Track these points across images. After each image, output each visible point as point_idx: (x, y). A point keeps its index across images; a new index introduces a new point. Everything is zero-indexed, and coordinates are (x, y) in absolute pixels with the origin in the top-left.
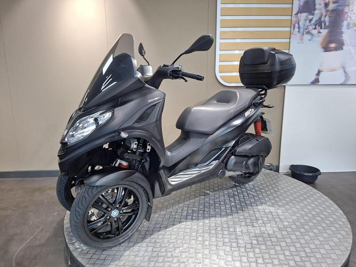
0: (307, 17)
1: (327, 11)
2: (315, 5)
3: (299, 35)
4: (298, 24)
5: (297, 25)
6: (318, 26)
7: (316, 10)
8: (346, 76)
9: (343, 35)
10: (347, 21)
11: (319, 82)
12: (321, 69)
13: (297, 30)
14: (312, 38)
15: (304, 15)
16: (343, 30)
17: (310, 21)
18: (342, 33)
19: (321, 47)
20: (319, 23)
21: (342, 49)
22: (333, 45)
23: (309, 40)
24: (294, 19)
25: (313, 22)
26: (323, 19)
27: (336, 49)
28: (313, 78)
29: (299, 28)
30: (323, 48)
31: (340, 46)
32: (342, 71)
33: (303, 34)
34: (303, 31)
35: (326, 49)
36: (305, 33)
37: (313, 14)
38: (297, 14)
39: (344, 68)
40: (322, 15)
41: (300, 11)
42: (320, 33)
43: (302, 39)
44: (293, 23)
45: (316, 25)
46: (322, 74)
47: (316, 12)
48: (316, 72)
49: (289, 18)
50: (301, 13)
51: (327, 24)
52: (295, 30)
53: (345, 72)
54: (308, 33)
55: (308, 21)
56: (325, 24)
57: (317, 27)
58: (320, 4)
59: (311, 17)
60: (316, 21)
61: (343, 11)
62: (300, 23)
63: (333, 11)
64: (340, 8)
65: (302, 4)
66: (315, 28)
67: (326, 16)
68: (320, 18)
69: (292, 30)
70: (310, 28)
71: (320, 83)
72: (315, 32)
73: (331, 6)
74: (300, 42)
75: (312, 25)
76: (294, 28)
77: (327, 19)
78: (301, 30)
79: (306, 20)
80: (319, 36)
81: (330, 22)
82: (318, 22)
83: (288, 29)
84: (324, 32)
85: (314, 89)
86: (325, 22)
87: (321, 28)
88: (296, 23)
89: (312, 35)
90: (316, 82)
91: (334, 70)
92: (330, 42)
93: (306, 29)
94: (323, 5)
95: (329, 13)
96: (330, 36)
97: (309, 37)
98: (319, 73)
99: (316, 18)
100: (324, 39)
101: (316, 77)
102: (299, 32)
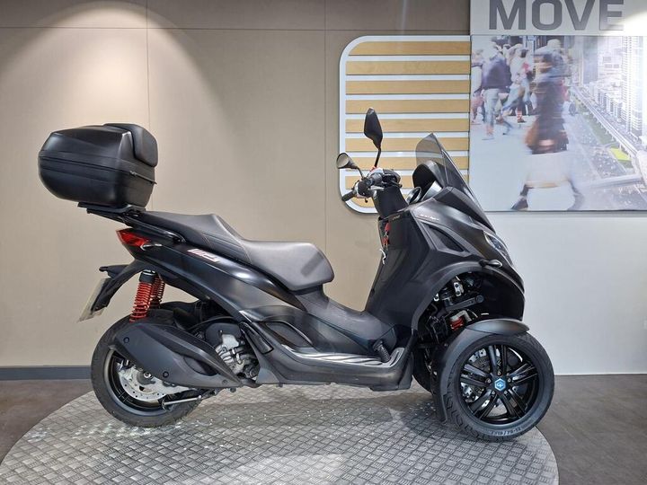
0: (497, 95)
1: (532, 85)
2: (510, 75)
3: (484, 125)
4: (483, 106)
5: (480, 109)
6: (519, 110)
7: (513, 84)
8: (576, 196)
10: (570, 101)
11: (527, 206)
12: (529, 183)
13: (480, 117)
14: (508, 130)
15: (491, 93)
17: (503, 101)
18: (562, 121)
19: (526, 145)
20: (520, 106)
22: (547, 143)
23: (504, 134)
24: (474, 99)
25: (509, 103)
26: (525, 98)
27: (554, 149)
29: (484, 113)
30: (530, 147)
31: (560, 144)
32: (569, 186)
33: (492, 124)
34: (492, 118)
35: (536, 149)
36: (495, 122)
37: (508, 91)
38: (480, 90)
39: (571, 182)
40: (523, 92)
42: (523, 122)
43: (490, 133)
44: (472, 105)
45: (513, 108)
46: (531, 193)
47: (513, 87)
48: (522, 189)
49: (466, 97)
50: (486, 88)
51: (534, 107)
52: (477, 117)
53: (574, 189)
54: (502, 122)
55: (499, 102)
56: (530, 107)
57: (516, 112)
58: (519, 74)
59: (503, 95)
60: (514, 102)
61: (560, 84)
62: (485, 106)
63: (542, 85)
64: (555, 80)
65: (486, 74)
66: (513, 114)
67: (531, 93)
68: (521, 97)
69: (472, 118)
70: (505, 113)
71: (529, 209)
72: (513, 120)
73: (539, 78)
74: (486, 136)
75: (506, 108)
76: (475, 114)
77: (533, 99)
78: (489, 117)
79: (495, 101)
81: (538, 103)
82: (518, 103)
83: (465, 116)
84: (530, 120)
85: (519, 218)
86: (530, 104)
87: (524, 114)
88: (478, 105)
89: (509, 125)
90: (521, 206)
91: (553, 185)
92: (542, 137)
94: (525, 76)
95: (535, 88)
96: (541, 128)
97: (503, 128)
98: (526, 190)
99: (513, 97)
100: (531, 132)
101: (521, 197)
102: (484, 120)
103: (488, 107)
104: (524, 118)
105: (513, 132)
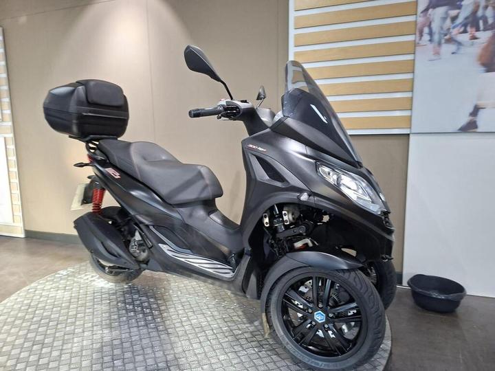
0: (446, 13)
3: (431, 46)
4: (430, 26)
5: (426, 30)
6: (472, 27)
11: (477, 127)
12: (481, 103)
13: (426, 37)
14: (458, 49)
15: (440, 11)
17: (454, 19)
19: (479, 62)
20: (473, 22)
23: (453, 53)
24: (420, 20)
25: (460, 20)
26: (480, 13)
28: (464, 119)
29: (431, 34)
30: (484, 65)
33: (440, 44)
34: (440, 38)
35: (491, 66)
36: (443, 41)
37: (459, 7)
38: (426, 10)
41: (433, 4)
42: (476, 38)
43: (437, 53)
44: (419, 26)
45: (465, 25)
46: (481, 114)
47: (465, 2)
48: (471, 109)
49: (412, 18)
50: (434, 7)
51: (490, 21)
52: (423, 38)
54: (451, 40)
55: (449, 20)
56: (485, 21)
57: (469, 29)
59: (453, 13)
60: (466, 18)
62: (432, 25)
66: (465, 32)
67: (486, 7)
68: (474, 12)
69: (418, 38)
70: (454, 32)
71: (478, 130)
72: (464, 38)
74: (433, 57)
75: (457, 26)
76: (421, 35)
77: (489, 13)
78: (436, 37)
79: (444, 19)
80: (472, 45)
82: (470, 19)
83: (411, 38)
84: (485, 36)
85: (467, 140)
86: (485, 19)
87: (478, 30)
88: (424, 26)
89: (459, 44)
90: (470, 127)
93: (446, 35)
97: (452, 47)
98: (476, 111)
100: (486, 49)
101: (471, 118)
102: (430, 40)
103: (435, 26)
104: (478, 34)
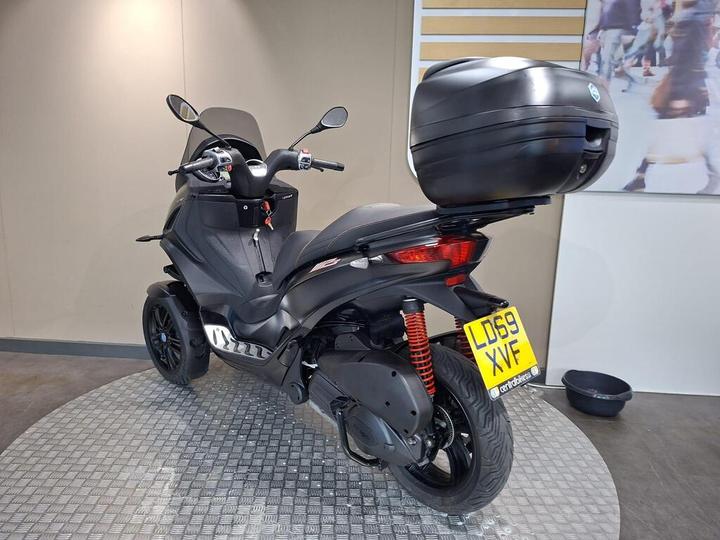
0: (619, 38)
1: (669, 25)
2: (640, 11)
4: (598, 53)
5: (594, 57)
6: (647, 59)
7: (643, 23)
8: (710, 176)
9: (706, 81)
10: (717, 47)
11: (644, 186)
12: (650, 157)
14: (630, 85)
15: (612, 35)
16: (707, 69)
17: (627, 47)
18: (704, 75)
19: (652, 106)
20: (649, 53)
21: (703, 112)
22: (680, 104)
23: (623, 91)
24: (588, 43)
25: (634, 49)
26: (657, 44)
27: (687, 113)
29: (599, 63)
30: (657, 109)
31: (698, 106)
32: (702, 163)
33: (609, 77)
34: (610, 70)
35: (664, 111)
36: (613, 74)
37: (635, 32)
38: (596, 30)
39: (706, 157)
40: (657, 34)
41: (604, 25)
42: (651, 75)
44: (585, 51)
45: (640, 57)
47: (642, 27)
48: (639, 164)
49: (577, 40)
50: (605, 29)
51: (668, 55)
53: (709, 166)
54: (622, 74)
55: (621, 47)
56: (663, 55)
57: (643, 61)
58: (652, 9)
59: (628, 38)
60: (642, 48)
61: (708, 24)
62: (602, 52)
63: (683, 25)
64: (701, 18)
65: (607, 8)
66: (639, 65)
67: (665, 36)
68: (651, 42)
69: (583, 68)
70: (627, 63)
71: (646, 190)
72: (638, 73)
73: (679, 14)
75: (630, 57)
76: (588, 63)
77: (668, 44)
78: (605, 68)
79: (616, 45)
80: (646, 81)
81: (675, 50)
82: (646, 50)
83: (575, 65)
84: (661, 73)
85: (633, 202)
86: (662, 50)
87: (653, 64)
88: (592, 51)
89: (632, 79)
90: (636, 186)
91: (683, 161)
92: (675, 96)
93: (616, 67)
94: (660, 12)
95: (672, 30)
96: (674, 84)
97: (623, 83)
98: (644, 166)
99: (640, 41)
100: (661, 89)
101: (638, 174)
102: (598, 72)
103: (605, 54)
104: (653, 70)
105: (636, 88)
